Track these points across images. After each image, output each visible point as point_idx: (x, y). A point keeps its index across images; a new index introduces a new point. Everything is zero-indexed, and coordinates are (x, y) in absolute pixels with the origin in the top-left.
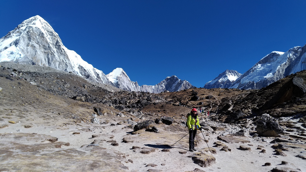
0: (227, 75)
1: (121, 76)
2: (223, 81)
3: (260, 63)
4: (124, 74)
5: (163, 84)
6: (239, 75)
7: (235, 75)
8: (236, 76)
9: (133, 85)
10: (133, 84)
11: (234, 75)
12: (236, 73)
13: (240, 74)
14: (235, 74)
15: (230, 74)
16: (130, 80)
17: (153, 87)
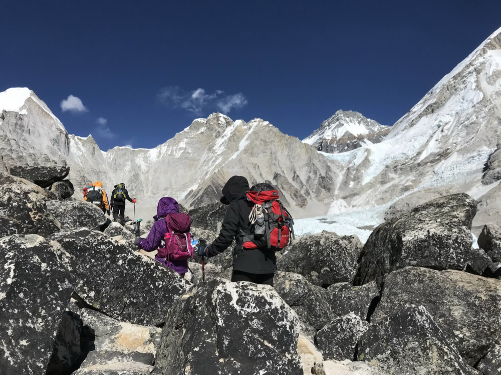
0: (343, 122)
1: (24, 112)
2: (336, 137)
3: (491, 46)
4: (39, 107)
5: (185, 140)
6: (368, 122)
7: (359, 123)
8: (362, 124)
9: (79, 149)
10: (77, 143)
11: (356, 122)
12: (361, 117)
13: (369, 120)
14: (359, 120)
15: (347, 119)
16: (63, 128)
17: (153, 153)
